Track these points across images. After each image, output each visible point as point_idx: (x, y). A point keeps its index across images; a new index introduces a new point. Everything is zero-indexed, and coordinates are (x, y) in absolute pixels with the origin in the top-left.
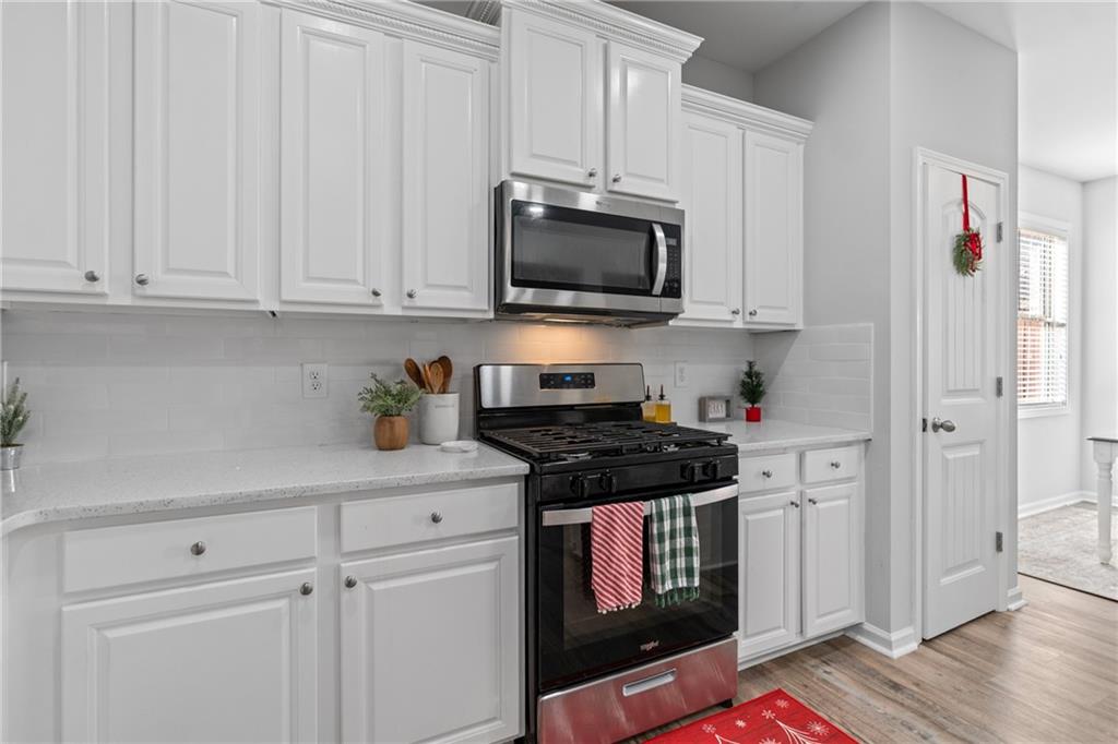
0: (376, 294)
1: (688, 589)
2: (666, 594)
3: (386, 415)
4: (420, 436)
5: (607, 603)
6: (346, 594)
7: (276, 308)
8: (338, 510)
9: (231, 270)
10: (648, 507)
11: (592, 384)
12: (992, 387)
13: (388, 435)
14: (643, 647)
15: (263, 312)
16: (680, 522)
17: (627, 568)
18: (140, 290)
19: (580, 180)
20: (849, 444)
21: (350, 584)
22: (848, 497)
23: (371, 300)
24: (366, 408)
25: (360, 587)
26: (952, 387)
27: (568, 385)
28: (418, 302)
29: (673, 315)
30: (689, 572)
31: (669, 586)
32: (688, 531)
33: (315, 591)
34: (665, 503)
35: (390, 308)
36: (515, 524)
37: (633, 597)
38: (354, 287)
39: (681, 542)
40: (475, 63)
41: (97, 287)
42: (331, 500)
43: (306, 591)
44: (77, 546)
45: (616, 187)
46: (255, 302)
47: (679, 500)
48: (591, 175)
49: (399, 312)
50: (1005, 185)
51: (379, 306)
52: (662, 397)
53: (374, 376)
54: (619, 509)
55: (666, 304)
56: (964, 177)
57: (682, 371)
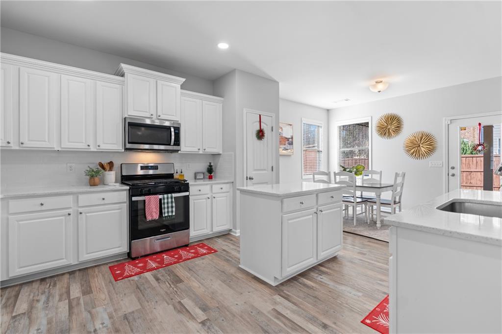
0: (89, 146)
1: (172, 216)
2: (165, 217)
3: (92, 177)
4: (103, 182)
5: (149, 218)
6: (80, 216)
7: (60, 149)
8: (78, 197)
9: (47, 140)
10: (161, 196)
11: (157, 169)
12: (271, 168)
13: (93, 182)
14: (161, 230)
15: (56, 151)
16: (170, 200)
17: (154, 210)
18: (21, 145)
19: (149, 116)
20: (227, 183)
21: (81, 213)
22: (226, 197)
23: (87, 147)
24: (86, 175)
25: (83, 214)
26: (256, 168)
27: (150, 169)
28: (101, 147)
29: (178, 151)
30: (172, 212)
31: (166, 215)
32: (172, 202)
33: (71, 215)
34: (166, 196)
35: (93, 149)
36: (125, 201)
37: (156, 216)
38: (82, 144)
39: (170, 205)
40: (118, 86)
41: (10, 145)
42: (76, 194)
43: (69, 214)
44: (12, 203)
45: (160, 118)
46: (54, 148)
47: (170, 195)
48: (152, 115)
49: (96, 150)
50: (274, 117)
51: (90, 149)
52: (181, 172)
53: (89, 167)
54: (152, 197)
55: (175, 148)
56: (260, 115)
57: (189, 165)
